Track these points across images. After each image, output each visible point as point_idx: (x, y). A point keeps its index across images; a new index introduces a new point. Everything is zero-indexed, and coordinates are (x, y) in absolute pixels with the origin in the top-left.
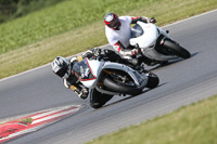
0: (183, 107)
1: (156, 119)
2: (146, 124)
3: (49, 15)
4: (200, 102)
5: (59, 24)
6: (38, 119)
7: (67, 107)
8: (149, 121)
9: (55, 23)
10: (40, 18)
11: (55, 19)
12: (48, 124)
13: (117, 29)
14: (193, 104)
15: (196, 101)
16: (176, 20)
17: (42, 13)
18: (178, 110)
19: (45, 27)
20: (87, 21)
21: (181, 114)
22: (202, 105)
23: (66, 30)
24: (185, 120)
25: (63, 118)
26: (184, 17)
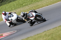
0: (45, 31)
1: (37, 35)
2: (35, 36)
3: (8, 6)
4: (50, 30)
5: (10, 8)
6: (5, 35)
7: (13, 31)
8: (36, 35)
9: (9, 8)
10: (5, 7)
11: (9, 7)
12: (7, 36)
13: (6, 15)
14: (48, 30)
15: (49, 29)
16: (43, 7)
17: (5, 5)
18: (44, 32)
19: (6, 9)
20: (18, 7)
21: (44, 33)
22: (51, 30)
23: (12, 10)
24: (46, 35)
25: (11, 34)
26: (45, 6)
